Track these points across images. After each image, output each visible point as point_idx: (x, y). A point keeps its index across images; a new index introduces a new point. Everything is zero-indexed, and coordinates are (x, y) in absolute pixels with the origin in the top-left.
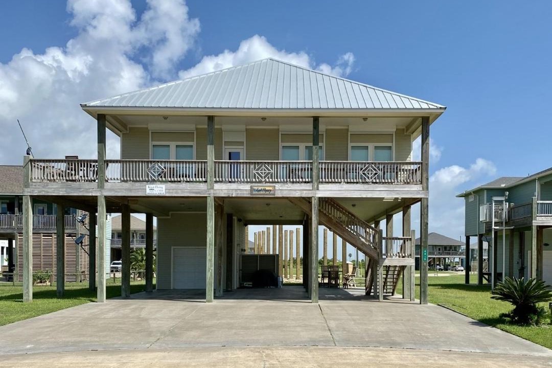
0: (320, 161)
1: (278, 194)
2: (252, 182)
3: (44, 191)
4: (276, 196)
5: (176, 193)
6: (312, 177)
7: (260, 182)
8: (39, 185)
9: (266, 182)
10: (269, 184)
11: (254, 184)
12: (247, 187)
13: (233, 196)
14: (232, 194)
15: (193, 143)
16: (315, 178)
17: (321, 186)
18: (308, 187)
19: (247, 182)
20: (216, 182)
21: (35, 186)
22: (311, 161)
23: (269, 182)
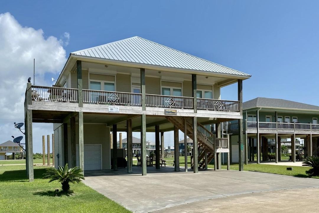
0: (197, 98)
1: (178, 115)
2: (165, 107)
3: (42, 107)
4: (177, 115)
5: (126, 112)
6: (193, 106)
7: (169, 107)
8: (39, 103)
9: (172, 108)
10: (173, 109)
11: (166, 109)
12: (163, 110)
13: (156, 115)
14: (155, 114)
15: (114, 82)
16: (195, 107)
17: (198, 111)
18: (192, 111)
19: (163, 107)
20: (146, 106)
21: (36, 103)
22: (193, 98)
23: (173, 108)
